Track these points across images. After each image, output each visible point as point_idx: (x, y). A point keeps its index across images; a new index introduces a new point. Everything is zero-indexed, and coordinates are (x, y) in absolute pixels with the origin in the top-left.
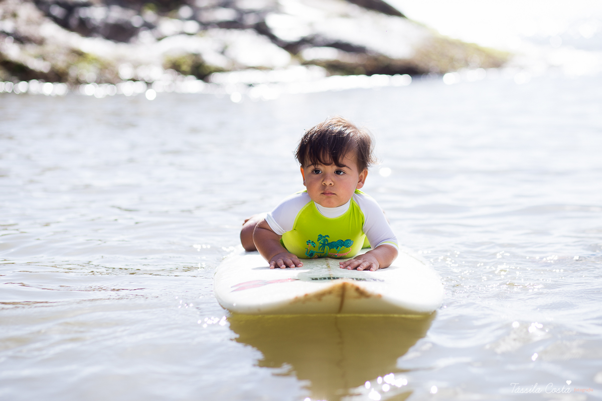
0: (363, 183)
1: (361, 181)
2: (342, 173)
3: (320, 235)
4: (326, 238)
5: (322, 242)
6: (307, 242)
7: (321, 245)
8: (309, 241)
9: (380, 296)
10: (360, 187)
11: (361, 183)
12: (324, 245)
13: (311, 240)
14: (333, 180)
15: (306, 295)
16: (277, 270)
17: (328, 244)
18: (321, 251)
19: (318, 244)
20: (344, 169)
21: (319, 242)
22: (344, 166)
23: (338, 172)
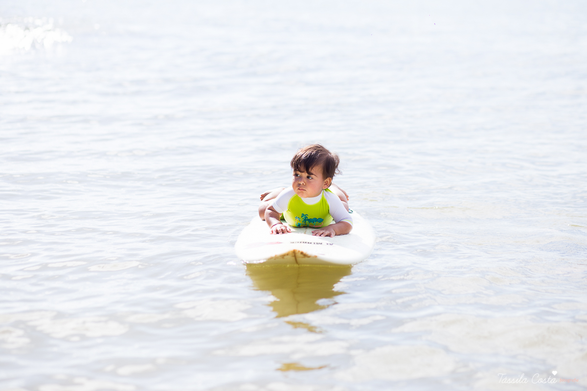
2: (311, 178)
3: (303, 214)
4: (307, 216)
9: (316, 257)
11: (326, 185)
12: (305, 220)
13: (298, 217)
14: (305, 181)
15: (276, 256)
16: (278, 235)
17: (308, 220)
18: (304, 223)
19: (302, 220)
20: (313, 176)
21: (303, 218)
22: (313, 174)
23: (308, 177)
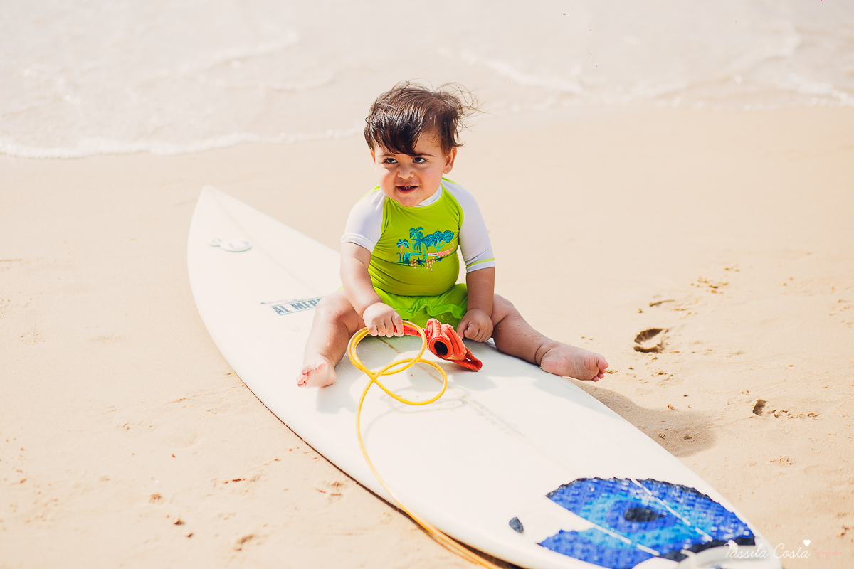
0: (452, 164)
1: (449, 162)
2: (422, 161)
3: (412, 229)
4: (420, 231)
5: (416, 238)
6: (398, 243)
7: (415, 241)
8: (400, 240)
10: (447, 170)
11: (449, 165)
12: (419, 241)
13: (402, 239)
17: (424, 239)
19: (411, 242)
21: (412, 238)
